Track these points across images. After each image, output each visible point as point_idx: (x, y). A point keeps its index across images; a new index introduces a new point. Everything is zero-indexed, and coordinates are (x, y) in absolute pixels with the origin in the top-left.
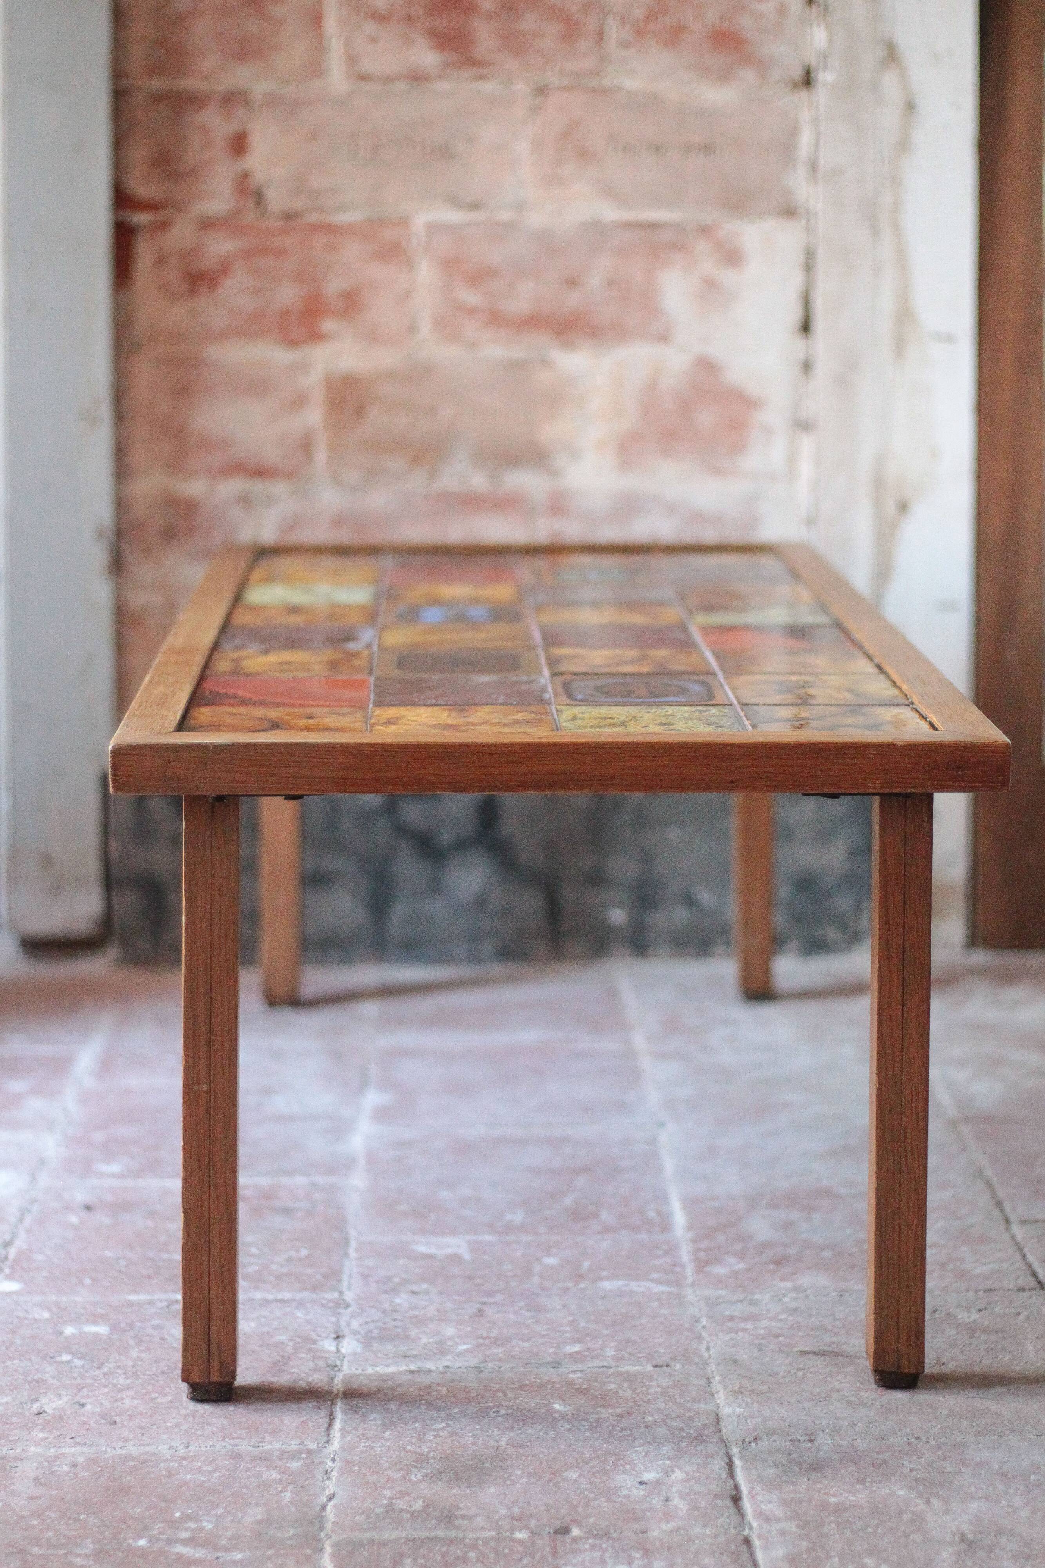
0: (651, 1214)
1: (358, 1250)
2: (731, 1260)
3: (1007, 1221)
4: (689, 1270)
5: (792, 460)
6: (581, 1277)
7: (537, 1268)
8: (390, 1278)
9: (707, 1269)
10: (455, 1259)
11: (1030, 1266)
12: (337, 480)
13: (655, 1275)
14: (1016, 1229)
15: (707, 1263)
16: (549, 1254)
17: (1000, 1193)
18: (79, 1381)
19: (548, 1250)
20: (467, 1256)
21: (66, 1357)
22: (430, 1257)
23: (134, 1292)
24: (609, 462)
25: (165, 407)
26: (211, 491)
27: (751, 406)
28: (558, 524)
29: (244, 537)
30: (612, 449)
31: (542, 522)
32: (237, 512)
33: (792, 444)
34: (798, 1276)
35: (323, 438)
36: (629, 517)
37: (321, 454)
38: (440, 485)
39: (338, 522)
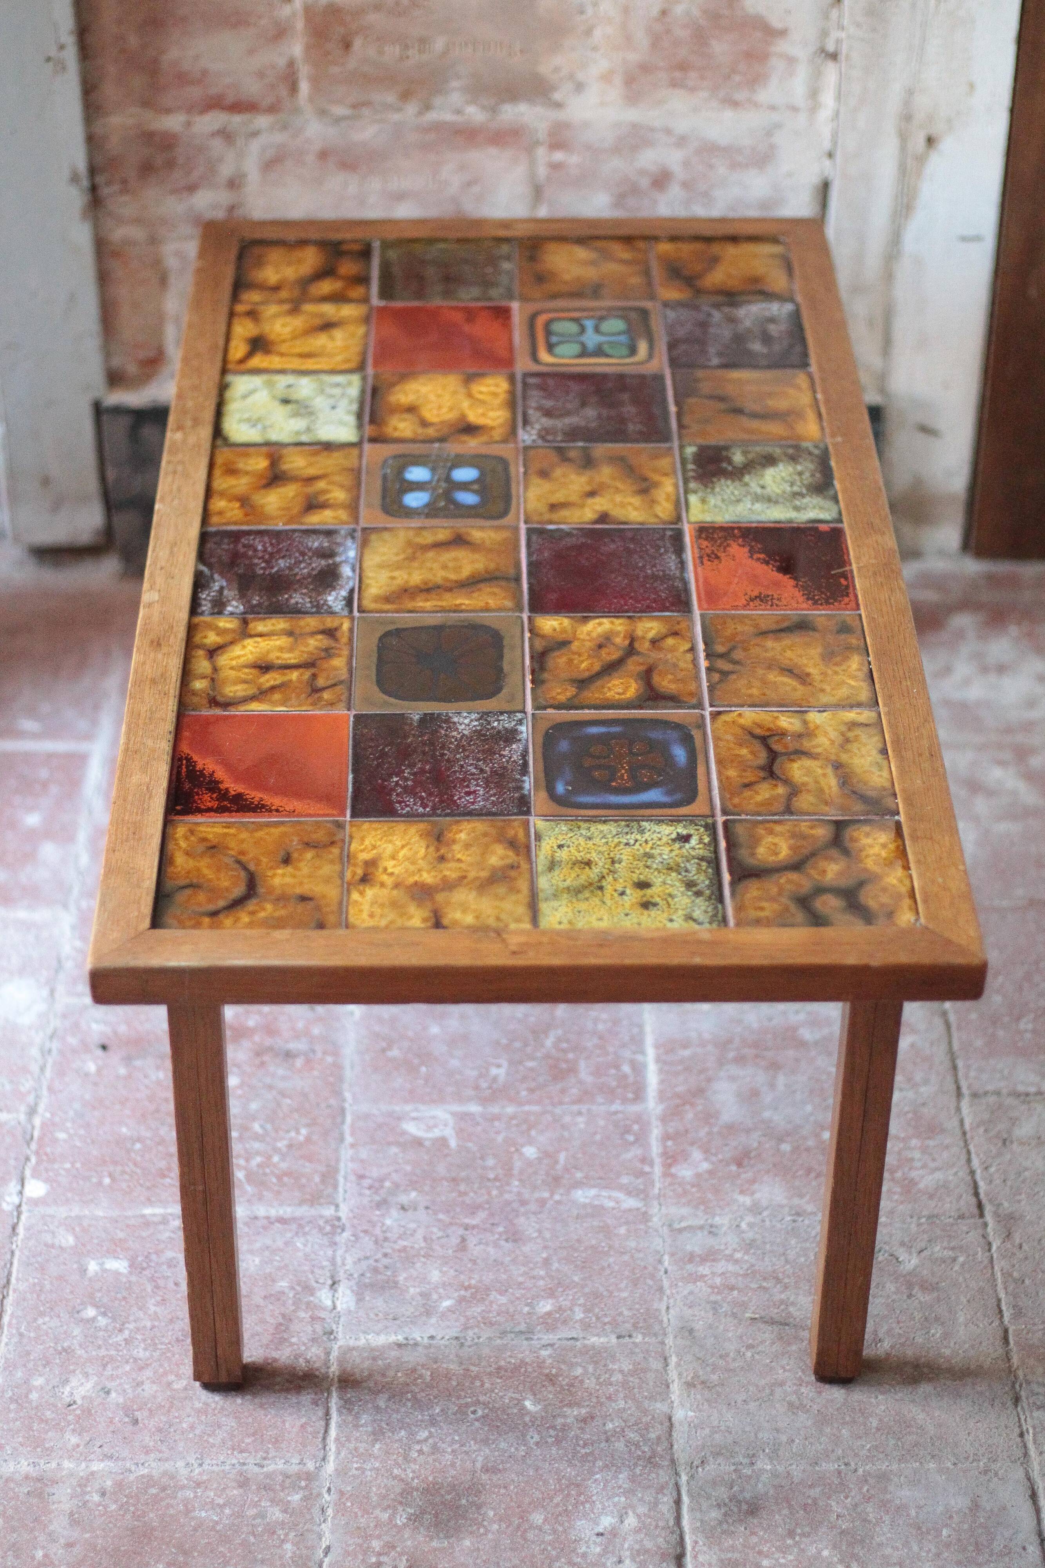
0: (627, 1069)
1: (353, 1129)
2: (696, 1154)
3: (959, 1092)
4: (657, 1171)
5: (814, 93)
6: (557, 1182)
7: (517, 1165)
8: (382, 1181)
9: (673, 1168)
10: (443, 1146)
11: (973, 1175)
12: (322, 113)
13: (625, 1179)
15: (674, 1159)
16: (529, 1140)
18: (103, 1352)
19: (528, 1132)
20: (453, 1143)
21: (91, 1312)
22: (419, 1143)
24: (615, 93)
25: (133, 41)
26: (189, 124)
27: (773, 33)
28: (558, 156)
29: (226, 170)
30: (618, 80)
31: (541, 152)
32: (217, 144)
33: (817, 75)
34: (756, 1186)
35: (304, 71)
36: (635, 148)
37: (304, 87)
38: (432, 116)
39: (323, 155)
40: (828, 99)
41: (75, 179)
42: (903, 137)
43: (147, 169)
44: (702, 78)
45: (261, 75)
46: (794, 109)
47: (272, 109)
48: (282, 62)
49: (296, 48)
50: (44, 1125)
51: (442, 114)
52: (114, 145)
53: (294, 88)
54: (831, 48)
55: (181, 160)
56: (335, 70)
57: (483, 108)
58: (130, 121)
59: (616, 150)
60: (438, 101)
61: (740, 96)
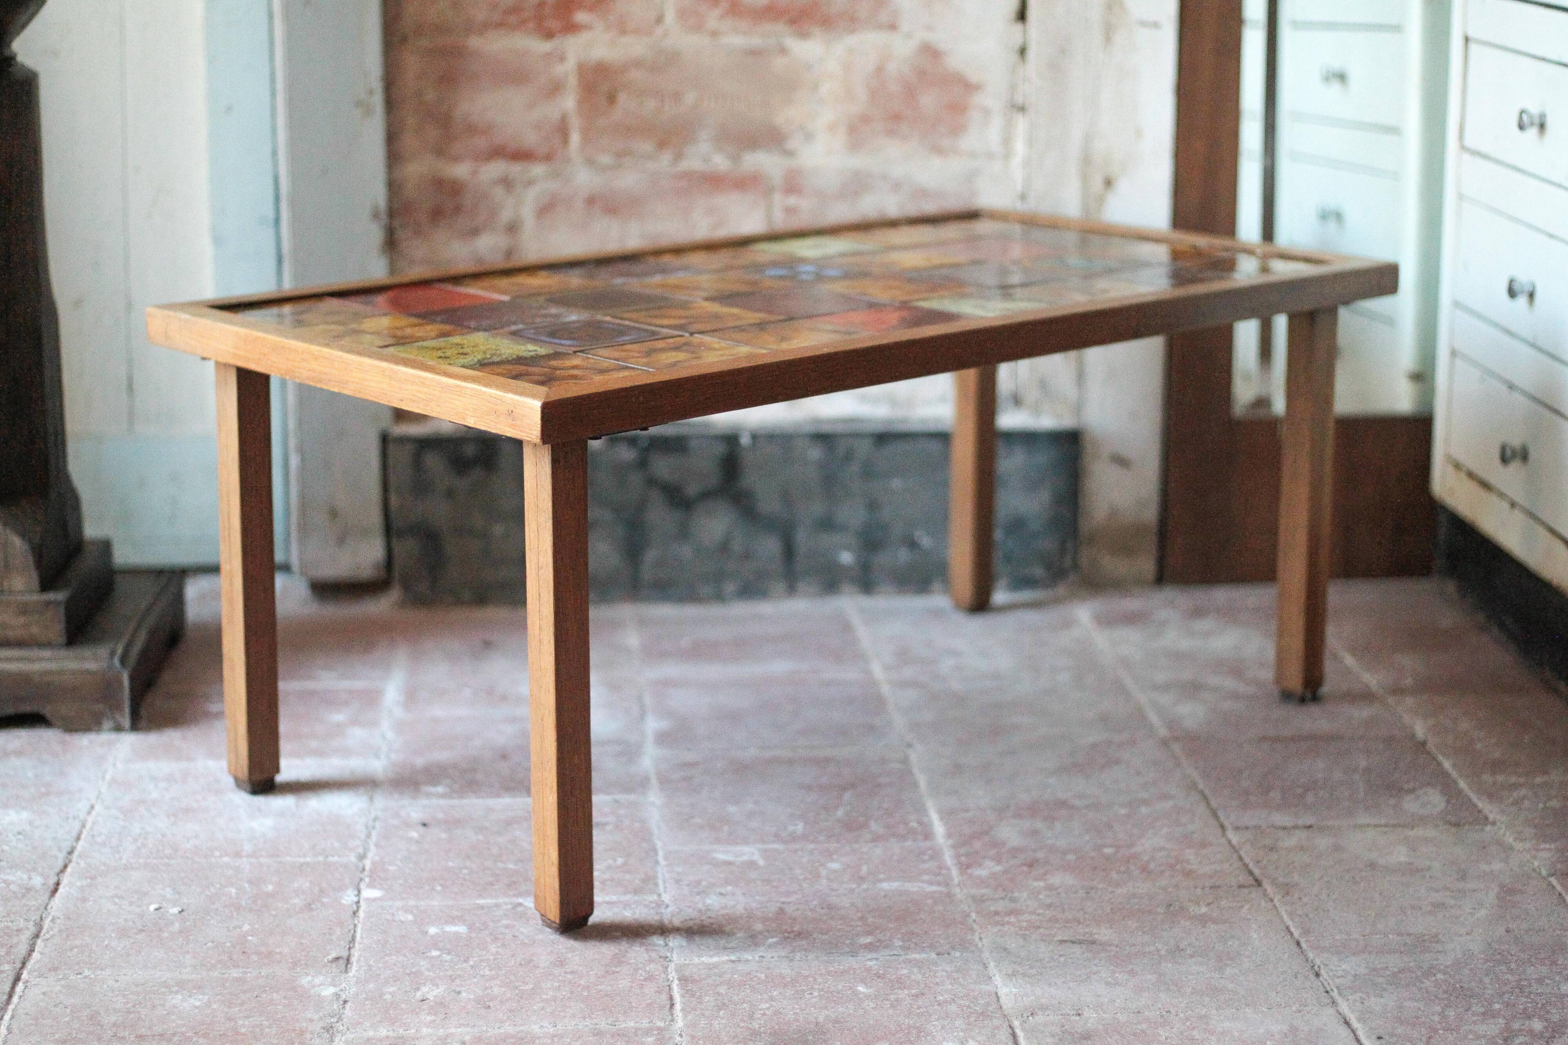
0: (914, 824)
1: (666, 858)
2: (989, 863)
3: (1222, 827)
4: (955, 872)
5: (1007, 141)
6: (862, 879)
7: (824, 872)
8: (699, 882)
9: (969, 871)
10: (752, 864)
11: (1246, 866)
12: (590, 162)
13: (926, 877)
14: (1230, 834)
15: (969, 866)
16: (832, 860)
17: (1214, 803)
18: (450, 973)
19: (830, 855)
20: (761, 862)
21: (435, 953)
22: (729, 863)
23: (480, 896)
24: (839, 142)
26: (475, 173)
27: (970, 87)
28: (792, 200)
29: (505, 216)
30: (842, 130)
31: (778, 198)
32: (499, 192)
33: (1008, 126)
34: (1048, 877)
35: (575, 124)
36: (857, 194)
37: (575, 138)
38: (684, 165)
39: (591, 201)
40: (1020, 147)
41: (375, 215)
42: (1085, 178)
43: (437, 214)
44: (912, 128)
45: (538, 127)
46: (990, 156)
47: (548, 158)
48: (556, 116)
49: (569, 102)
50: (374, 863)
51: (692, 162)
52: (410, 191)
53: (565, 139)
54: (1019, 99)
55: (467, 206)
56: (601, 121)
57: (728, 156)
58: (425, 169)
59: (841, 195)
60: (689, 150)
61: (944, 144)
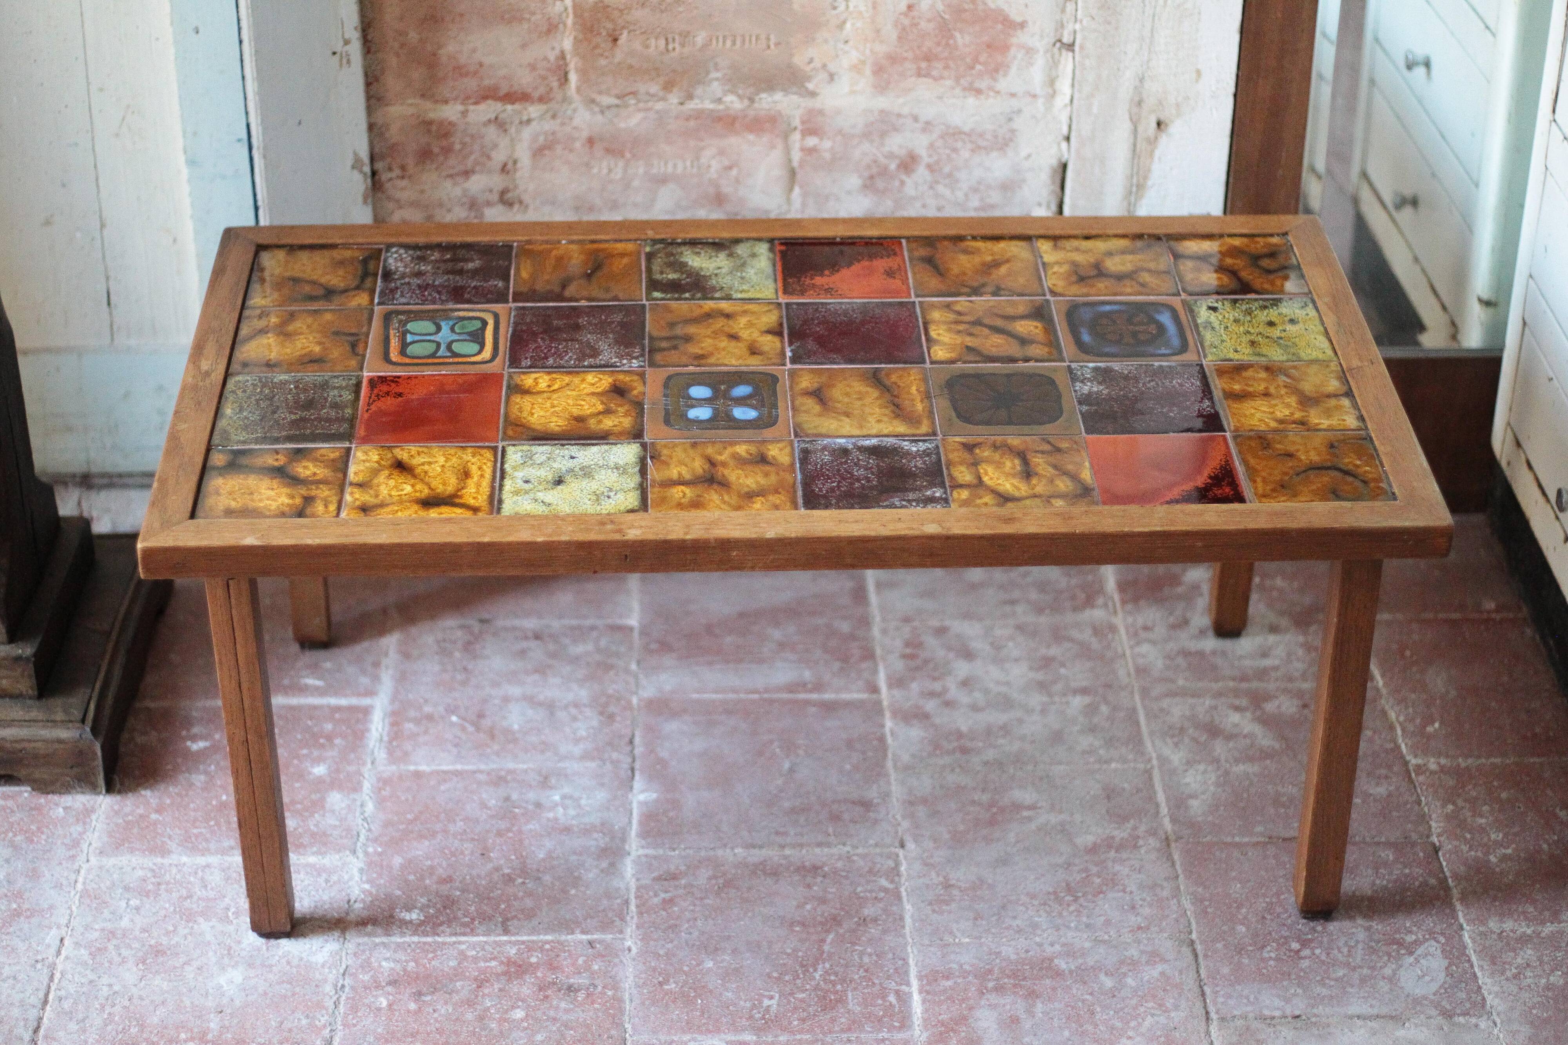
3: (1207, 1016)
5: (1051, 82)
12: (590, 102)
24: (865, 82)
25: (413, 36)
26: (464, 113)
27: (1012, 26)
28: (812, 141)
29: (499, 156)
30: (868, 71)
31: (796, 136)
32: (492, 132)
33: (1055, 64)
35: (573, 64)
36: (883, 134)
37: (573, 77)
38: (693, 105)
39: (591, 141)
41: (357, 165)
42: (1135, 121)
43: (425, 155)
44: (947, 67)
45: (533, 67)
46: (1033, 96)
47: (543, 99)
48: (552, 56)
49: (567, 42)
51: (703, 102)
52: (394, 134)
53: (564, 79)
54: (1066, 39)
55: (457, 147)
56: (603, 62)
57: (740, 97)
58: (411, 111)
59: (866, 135)
60: (699, 91)
61: (982, 84)
